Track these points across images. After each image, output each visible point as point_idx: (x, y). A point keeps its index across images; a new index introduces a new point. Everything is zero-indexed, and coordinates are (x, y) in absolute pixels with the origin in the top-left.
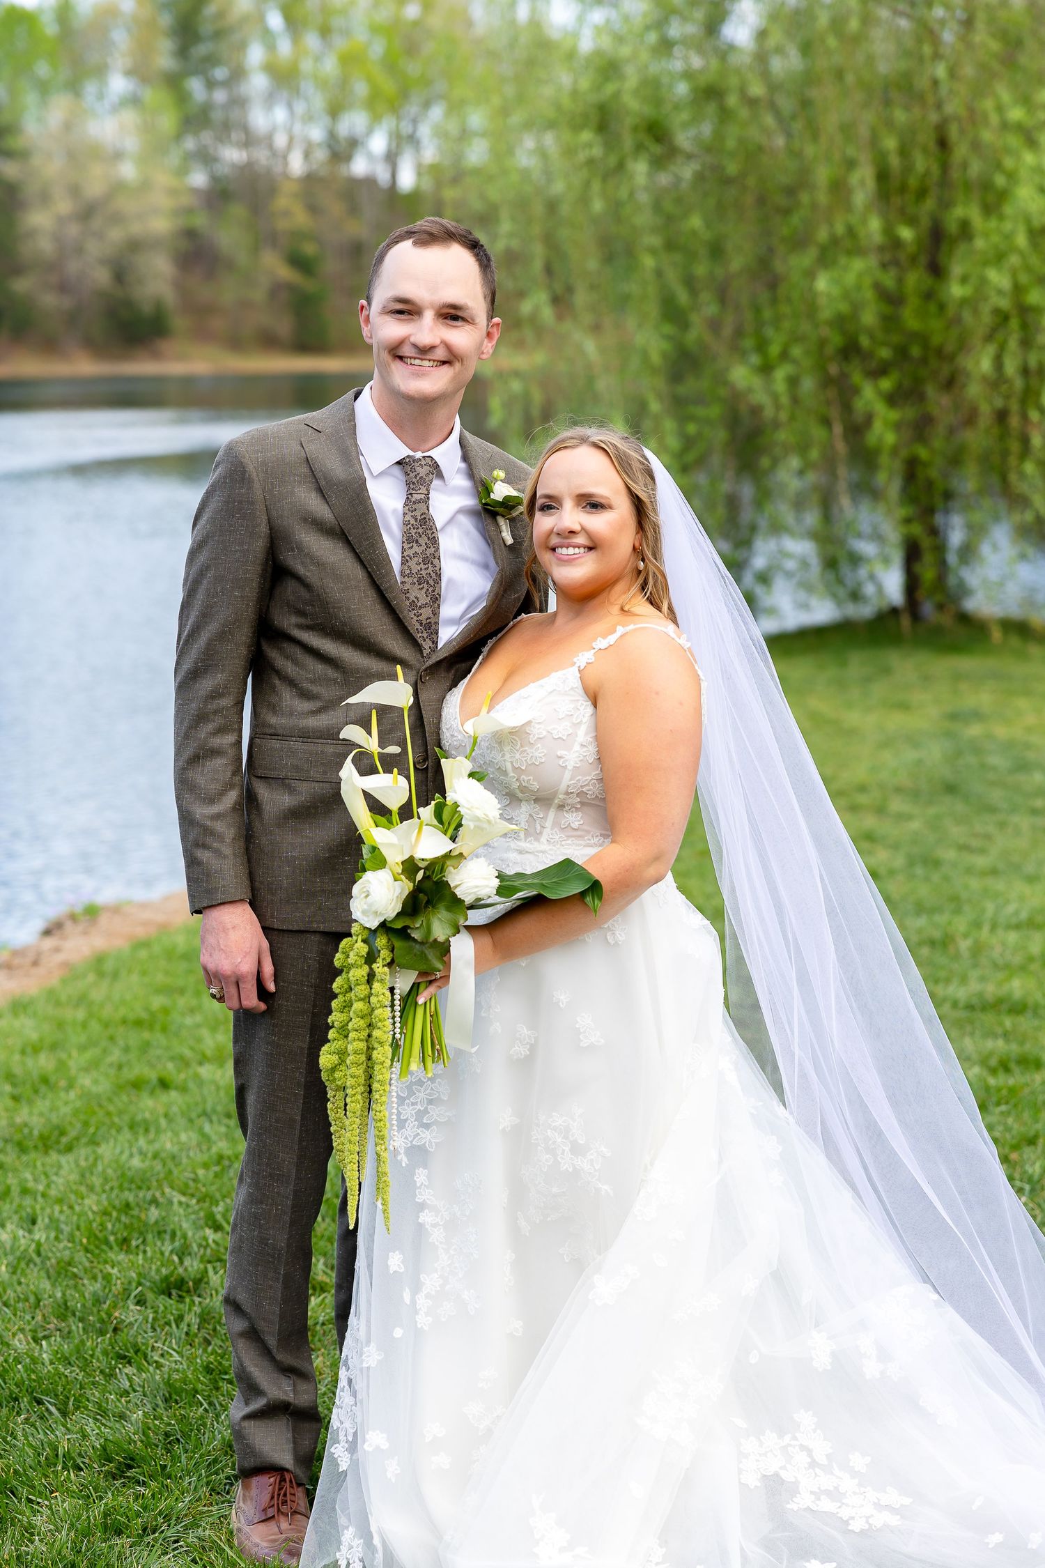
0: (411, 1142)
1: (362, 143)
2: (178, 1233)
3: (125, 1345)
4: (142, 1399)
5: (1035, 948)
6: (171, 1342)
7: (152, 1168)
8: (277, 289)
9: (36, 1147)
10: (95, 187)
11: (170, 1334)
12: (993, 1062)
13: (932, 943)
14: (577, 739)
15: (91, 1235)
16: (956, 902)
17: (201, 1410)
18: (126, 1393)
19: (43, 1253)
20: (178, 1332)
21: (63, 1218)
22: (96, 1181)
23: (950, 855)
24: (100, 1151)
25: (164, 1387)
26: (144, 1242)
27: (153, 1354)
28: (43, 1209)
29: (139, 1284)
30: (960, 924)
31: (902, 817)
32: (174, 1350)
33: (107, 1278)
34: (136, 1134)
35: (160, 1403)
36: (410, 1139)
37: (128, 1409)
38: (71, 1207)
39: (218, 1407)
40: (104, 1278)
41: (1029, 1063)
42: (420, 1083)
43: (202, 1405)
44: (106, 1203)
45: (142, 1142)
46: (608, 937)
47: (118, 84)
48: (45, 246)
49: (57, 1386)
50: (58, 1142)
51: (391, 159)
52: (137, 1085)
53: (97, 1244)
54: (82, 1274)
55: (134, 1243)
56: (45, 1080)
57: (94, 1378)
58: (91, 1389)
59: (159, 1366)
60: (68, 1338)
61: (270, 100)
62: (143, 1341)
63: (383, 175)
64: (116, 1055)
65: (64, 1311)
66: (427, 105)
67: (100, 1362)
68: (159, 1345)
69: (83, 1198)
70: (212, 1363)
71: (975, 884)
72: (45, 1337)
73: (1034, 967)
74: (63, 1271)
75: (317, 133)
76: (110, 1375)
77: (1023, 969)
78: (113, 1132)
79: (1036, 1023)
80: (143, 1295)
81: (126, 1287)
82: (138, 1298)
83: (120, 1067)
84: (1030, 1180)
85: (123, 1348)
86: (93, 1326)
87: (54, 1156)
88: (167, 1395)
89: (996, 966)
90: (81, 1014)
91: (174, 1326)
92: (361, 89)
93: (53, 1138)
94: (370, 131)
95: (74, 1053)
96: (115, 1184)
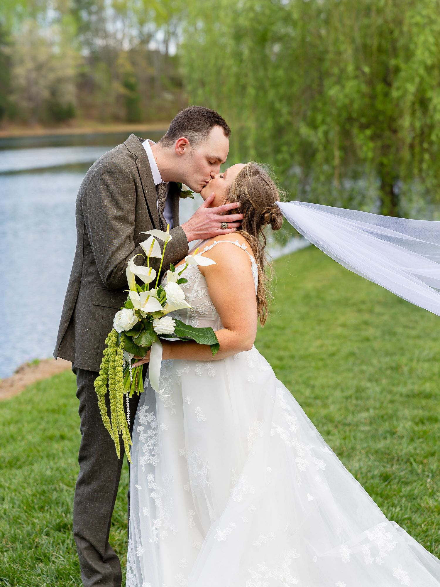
0: (147, 462)
1: (153, 36)
2: (65, 504)
3: (40, 554)
4: (47, 578)
5: (436, 370)
6: (60, 552)
7: (55, 475)
8: (119, 97)
9: (6, 467)
10: (42, 56)
11: (60, 548)
12: (417, 420)
13: (392, 368)
14: (194, 288)
15: (28, 505)
16: (402, 351)
17: (71, 582)
18: (40, 575)
19: (7, 513)
20: (63, 547)
21: (16, 498)
22: (31, 481)
23: (399, 330)
24: (33, 468)
25: (56, 572)
26: (50, 508)
27: (52, 557)
28: (7, 494)
29: (47, 526)
30: (404, 360)
31: (380, 314)
32: (61, 556)
33: (33, 524)
34: (49, 460)
35: (54, 579)
36: (146, 461)
37: (40, 582)
38: (20, 493)
39: (79, 581)
40: (32, 524)
41: (433, 420)
42: (151, 437)
43: (72, 580)
44: (34, 491)
45: (52, 463)
46: (209, 374)
47: (51, 14)
48: (22, 81)
49: (10, 573)
50: (16, 464)
51: (166, 42)
52: (51, 438)
53: (30, 508)
54: (23, 523)
55: (46, 508)
56: (12, 437)
57: (26, 569)
58: (25, 574)
59: (54, 562)
60: (16, 551)
61: (115, 19)
62: (48, 552)
63: (162, 49)
64: (43, 425)
65: (14, 539)
66: (180, 19)
67: (29, 562)
68: (55, 553)
69: (25, 489)
70: (77, 561)
71: (411, 342)
72: (6, 551)
73: (436, 378)
74: (15, 522)
75: (134, 32)
76: (33, 567)
77: (430, 379)
78: (40, 459)
79: (436, 402)
80: (49, 531)
81: (41, 528)
82: (47, 533)
83: (45, 430)
84: (432, 471)
85: (39, 555)
86: (27, 545)
87: (14, 471)
88: (57, 576)
89: (419, 378)
90: (29, 407)
91: (61, 545)
92: (152, 13)
93: (14, 463)
94: (157, 30)
95: (26, 425)
96: (39, 482)
